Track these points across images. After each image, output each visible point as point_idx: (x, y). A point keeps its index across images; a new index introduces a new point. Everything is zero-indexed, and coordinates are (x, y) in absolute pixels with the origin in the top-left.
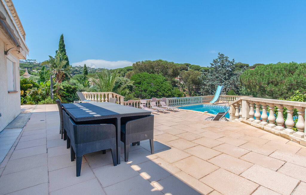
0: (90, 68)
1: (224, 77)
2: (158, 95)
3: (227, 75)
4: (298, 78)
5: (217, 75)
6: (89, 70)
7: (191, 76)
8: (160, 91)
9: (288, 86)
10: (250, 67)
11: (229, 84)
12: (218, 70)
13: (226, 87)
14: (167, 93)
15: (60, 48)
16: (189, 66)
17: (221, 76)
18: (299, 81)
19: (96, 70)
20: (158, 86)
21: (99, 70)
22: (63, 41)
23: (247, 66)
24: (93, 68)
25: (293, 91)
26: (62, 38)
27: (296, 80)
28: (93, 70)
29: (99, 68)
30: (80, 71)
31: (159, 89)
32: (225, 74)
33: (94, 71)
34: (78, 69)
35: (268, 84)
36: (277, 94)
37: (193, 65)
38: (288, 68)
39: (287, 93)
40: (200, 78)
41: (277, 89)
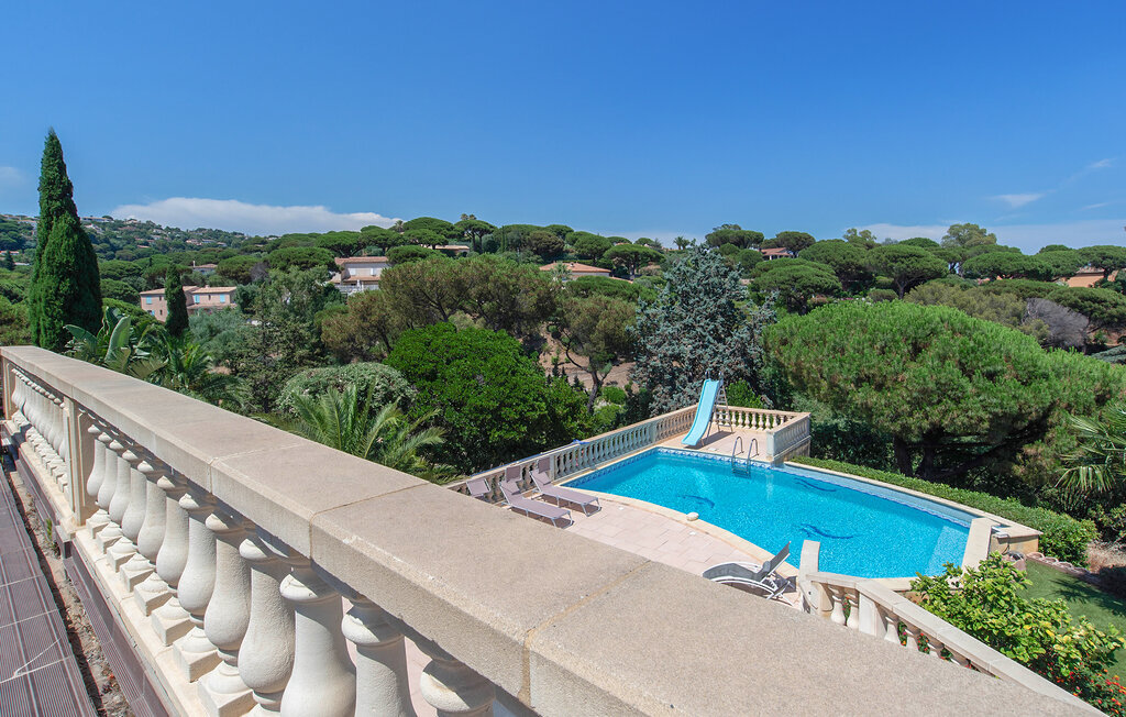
0: (159, 228)
1: (712, 327)
2: (503, 420)
3: (721, 319)
4: (939, 372)
5: (688, 321)
6: (156, 238)
7: (602, 323)
8: (510, 406)
9: (915, 394)
10: (769, 242)
11: (728, 352)
12: (691, 302)
13: (718, 362)
14: (534, 410)
15: (50, 198)
16: (568, 236)
17: (702, 324)
18: (943, 382)
19: (187, 236)
20: (502, 384)
21: (201, 238)
22: (62, 168)
23: (758, 240)
24: (171, 230)
25: (928, 409)
26: (54, 151)
27: (934, 377)
28: (173, 238)
29: (200, 230)
30: (112, 241)
31: (509, 397)
32: (712, 317)
33: (180, 242)
34: (100, 232)
35: (858, 382)
36: (883, 415)
37: (580, 234)
38: (910, 331)
39: (911, 415)
40: (632, 328)
41: (883, 402)
